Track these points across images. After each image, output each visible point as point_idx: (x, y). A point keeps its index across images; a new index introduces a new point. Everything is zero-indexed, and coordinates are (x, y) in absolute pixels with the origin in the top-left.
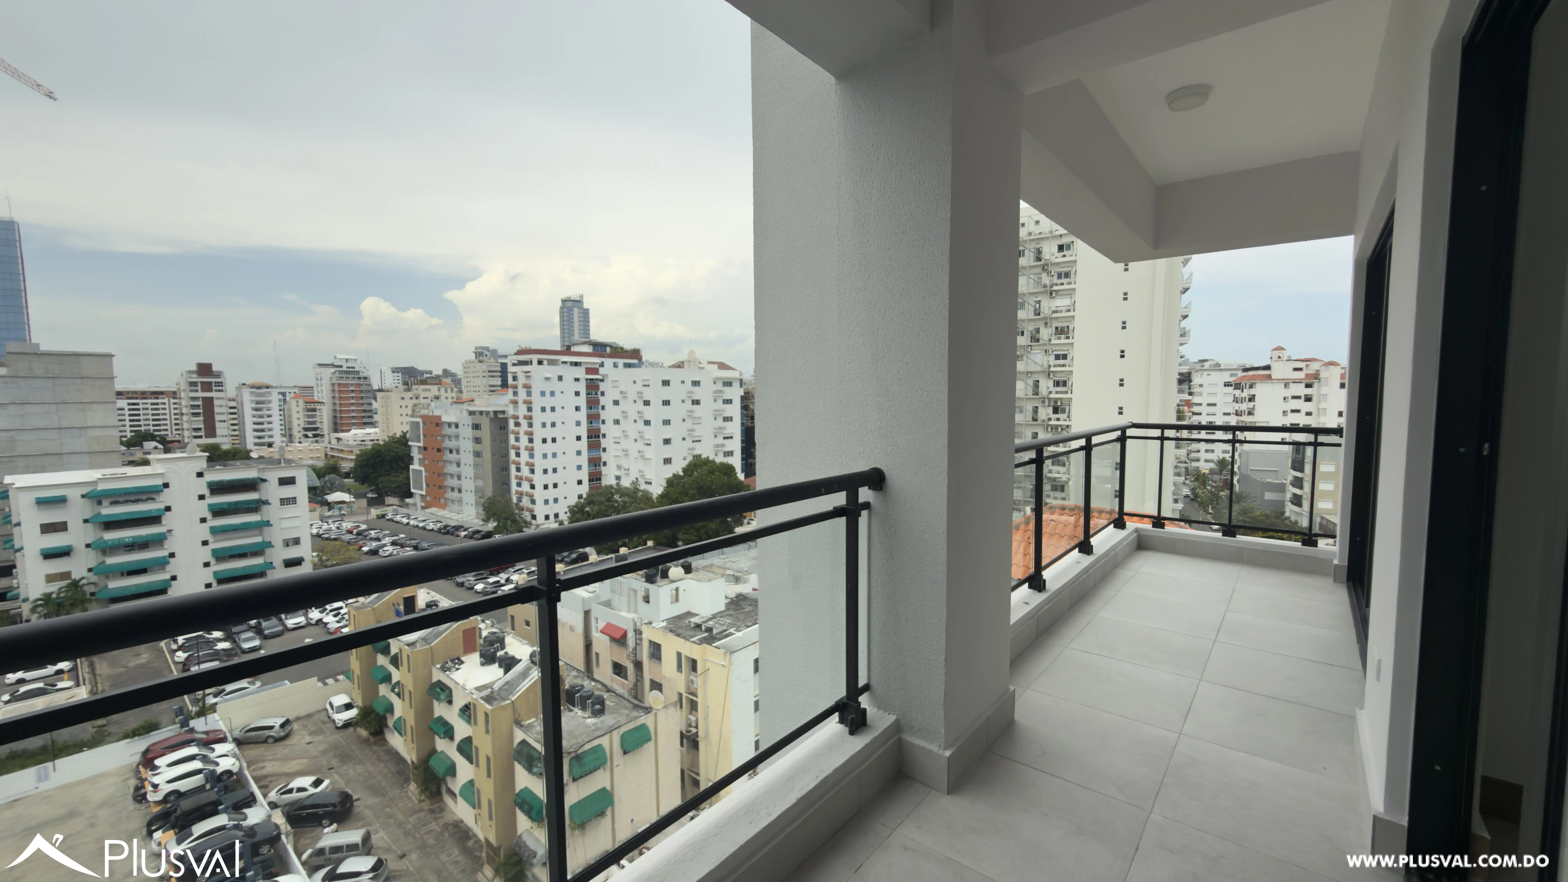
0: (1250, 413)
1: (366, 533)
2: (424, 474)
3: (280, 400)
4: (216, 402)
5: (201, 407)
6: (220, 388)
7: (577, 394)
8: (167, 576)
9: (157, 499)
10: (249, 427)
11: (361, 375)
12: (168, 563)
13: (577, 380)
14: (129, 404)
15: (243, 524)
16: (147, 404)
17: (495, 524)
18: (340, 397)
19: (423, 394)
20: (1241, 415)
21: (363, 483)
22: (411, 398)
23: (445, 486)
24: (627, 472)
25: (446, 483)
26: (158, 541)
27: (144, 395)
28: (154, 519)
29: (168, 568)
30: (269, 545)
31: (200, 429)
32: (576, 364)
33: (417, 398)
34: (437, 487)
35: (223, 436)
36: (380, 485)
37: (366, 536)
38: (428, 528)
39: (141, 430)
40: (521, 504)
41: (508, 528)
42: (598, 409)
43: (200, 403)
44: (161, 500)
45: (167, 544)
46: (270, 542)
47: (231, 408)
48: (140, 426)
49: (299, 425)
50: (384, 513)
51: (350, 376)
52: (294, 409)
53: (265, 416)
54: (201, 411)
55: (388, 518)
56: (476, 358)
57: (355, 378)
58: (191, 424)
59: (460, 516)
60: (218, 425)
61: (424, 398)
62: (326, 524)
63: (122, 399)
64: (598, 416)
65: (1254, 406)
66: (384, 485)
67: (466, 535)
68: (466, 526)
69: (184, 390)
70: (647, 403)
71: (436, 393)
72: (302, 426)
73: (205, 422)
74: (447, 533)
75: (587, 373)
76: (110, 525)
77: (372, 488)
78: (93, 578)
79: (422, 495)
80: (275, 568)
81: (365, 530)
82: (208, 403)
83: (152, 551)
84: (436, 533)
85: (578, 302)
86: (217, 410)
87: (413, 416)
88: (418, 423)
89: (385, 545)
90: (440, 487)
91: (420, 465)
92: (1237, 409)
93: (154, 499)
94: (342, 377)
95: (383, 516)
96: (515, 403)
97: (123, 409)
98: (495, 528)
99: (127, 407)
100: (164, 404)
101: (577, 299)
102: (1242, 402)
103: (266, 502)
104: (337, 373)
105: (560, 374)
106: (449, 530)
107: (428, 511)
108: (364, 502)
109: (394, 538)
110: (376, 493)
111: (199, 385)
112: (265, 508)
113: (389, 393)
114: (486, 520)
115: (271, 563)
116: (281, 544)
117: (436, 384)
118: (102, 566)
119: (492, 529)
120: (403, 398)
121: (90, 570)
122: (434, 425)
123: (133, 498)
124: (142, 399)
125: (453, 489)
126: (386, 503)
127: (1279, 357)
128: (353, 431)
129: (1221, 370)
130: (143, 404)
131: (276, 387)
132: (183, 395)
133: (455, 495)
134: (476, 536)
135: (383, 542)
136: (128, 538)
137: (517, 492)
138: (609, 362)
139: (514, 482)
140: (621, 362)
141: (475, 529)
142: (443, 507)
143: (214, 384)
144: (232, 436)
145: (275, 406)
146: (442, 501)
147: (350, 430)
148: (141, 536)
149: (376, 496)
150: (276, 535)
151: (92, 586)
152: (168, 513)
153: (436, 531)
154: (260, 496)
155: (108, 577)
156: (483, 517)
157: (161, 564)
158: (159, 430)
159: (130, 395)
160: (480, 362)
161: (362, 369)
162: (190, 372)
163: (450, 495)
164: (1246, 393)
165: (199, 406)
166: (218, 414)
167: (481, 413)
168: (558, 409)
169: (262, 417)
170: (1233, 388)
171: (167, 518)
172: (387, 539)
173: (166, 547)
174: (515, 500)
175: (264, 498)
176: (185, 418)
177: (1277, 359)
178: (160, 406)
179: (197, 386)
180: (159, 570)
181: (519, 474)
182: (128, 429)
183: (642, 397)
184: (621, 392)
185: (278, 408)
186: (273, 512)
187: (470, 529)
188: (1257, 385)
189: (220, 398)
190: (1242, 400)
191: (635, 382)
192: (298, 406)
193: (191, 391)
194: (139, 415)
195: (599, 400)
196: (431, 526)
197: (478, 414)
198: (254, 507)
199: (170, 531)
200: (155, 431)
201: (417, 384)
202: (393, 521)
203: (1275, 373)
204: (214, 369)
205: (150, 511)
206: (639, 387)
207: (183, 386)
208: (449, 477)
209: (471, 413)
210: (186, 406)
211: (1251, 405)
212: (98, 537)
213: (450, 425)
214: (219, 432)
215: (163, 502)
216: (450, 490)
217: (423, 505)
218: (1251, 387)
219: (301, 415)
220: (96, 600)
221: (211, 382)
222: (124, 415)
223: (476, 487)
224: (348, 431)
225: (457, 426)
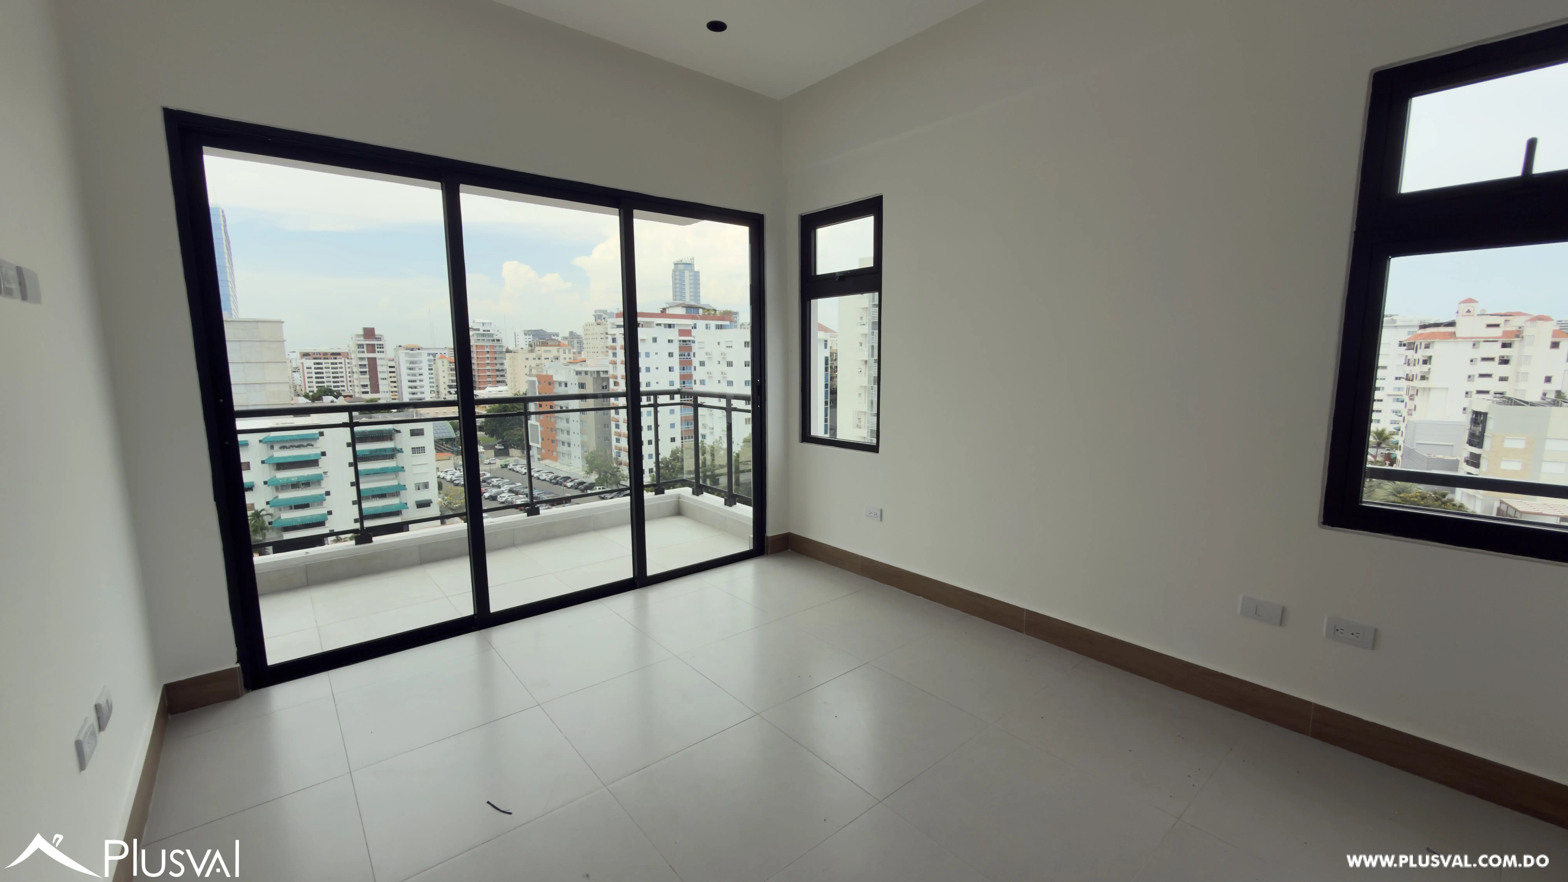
0: (1423, 378)
1: (489, 481)
2: (539, 428)
3: (429, 361)
4: (379, 362)
5: (367, 366)
6: (381, 350)
7: (671, 355)
8: (325, 511)
9: (315, 446)
10: (405, 384)
11: (495, 337)
12: (325, 500)
13: (670, 341)
14: (315, 364)
15: (382, 469)
16: (328, 363)
17: (597, 477)
18: (478, 358)
19: (544, 355)
20: (1412, 380)
21: (492, 436)
22: (534, 359)
23: (557, 440)
24: (712, 431)
25: (558, 438)
26: (317, 481)
27: (326, 356)
28: (313, 463)
29: (325, 504)
30: (404, 487)
31: (367, 386)
32: (670, 326)
33: (539, 359)
34: (550, 441)
35: (384, 392)
36: (505, 438)
37: (489, 483)
38: (541, 478)
39: (324, 386)
40: (620, 459)
41: (608, 480)
42: (691, 369)
43: (366, 362)
44: (318, 446)
45: (323, 484)
46: (405, 486)
47: (390, 367)
48: (323, 382)
49: (444, 383)
50: (506, 463)
51: (486, 338)
52: (441, 368)
53: (418, 375)
54: (367, 370)
55: (510, 468)
56: (595, 321)
57: (489, 340)
58: (360, 382)
59: (569, 468)
60: (381, 382)
61: (545, 359)
62: (458, 471)
63: (309, 359)
64: (690, 377)
65: (1429, 369)
66: (509, 437)
67: (572, 486)
68: (573, 477)
69: (354, 352)
70: (730, 364)
71: (556, 354)
72: (447, 383)
73: (370, 379)
74: (557, 483)
75: (680, 335)
76: (281, 466)
77: (500, 441)
78: (271, 510)
79: (538, 448)
80: (408, 508)
81: (488, 478)
82: (373, 362)
83: (312, 489)
84: (548, 483)
85: (689, 265)
86: (379, 369)
87: (530, 375)
88: (534, 382)
89: (503, 492)
90: (553, 441)
91: (536, 421)
92: (1408, 372)
93: (312, 445)
94: (479, 340)
95: (506, 466)
96: (615, 363)
97: (311, 368)
98: (596, 480)
99: (313, 366)
100: (341, 363)
101: (688, 262)
102: (1414, 365)
103: (401, 451)
104: (475, 335)
105: (655, 336)
106: (558, 481)
107: (543, 462)
108: (492, 452)
109: (511, 486)
110: (503, 445)
111: (365, 346)
112: (399, 455)
113: (515, 354)
114: (589, 472)
115: (406, 504)
116: (413, 487)
117: (556, 346)
118: (276, 500)
119: (594, 482)
120: (527, 359)
121: (268, 503)
122: (547, 383)
123: (296, 444)
124: (325, 359)
125: (563, 443)
126: (510, 455)
127: (1469, 311)
128: (488, 389)
129: (1396, 327)
130: (325, 363)
131: (427, 349)
132: (353, 356)
133: (565, 448)
134: (580, 487)
135: (502, 489)
136: (294, 477)
137: (616, 447)
138: (701, 324)
139: (614, 438)
140: (713, 323)
141: (580, 480)
142: (555, 459)
143: (376, 346)
144: (392, 392)
145: (425, 366)
146: (555, 454)
147: (485, 388)
148: (303, 477)
149: (503, 447)
150: (409, 479)
151: (269, 516)
152: (323, 457)
153: (548, 481)
154: (395, 444)
155: (280, 510)
156: (586, 469)
157: (319, 501)
158: (338, 387)
159: (315, 356)
160: (598, 324)
161: (496, 333)
162: (358, 336)
163: (561, 448)
164: (1422, 354)
165: (365, 365)
166: (380, 372)
167: (586, 373)
168: (652, 369)
169: (414, 375)
170: (1405, 348)
171: (323, 461)
172: (505, 486)
173: (323, 486)
174: (614, 455)
175: (399, 447)
176: (355, 376)
177: (1465, 314)
178: (338, 366)
179: (363, 348)
180: (318, 505)
181: (618, 430)
182: (315, 385)
183: (725, 358)
184: (707, 354)
185: (428, 368)
186: (406, 459)
187: (576, 481)
188: (1435, 344)
189: (381, 359)
190: (1415, 362)
191: (719, 344)
192: (443, 366)
193: (359, 352)
194: (322, 373)
195: (691, 361)
196: (544, 477)
197: (583, 374)
198: (391, 454)
199: (325, 473)
200: (335, 387)
201: (539, 346)
202: (514, 471)
203: (1459, 330)
204: (377, 332)
205: (309, 455)
206: (722, 348)
207: (353, 348)
208: (560, 432)
209: (578, 373)
210: (356, 366)
211: (1425, 368)
212: (273, 476)
213: (560, 384)
214: (381, 388)
215: (319, 448)
216: (561, 444)
217: (539, 457)
218: (1427, 347)
219: (446, 374)
220: (272, 528)
221: (375, 344)
222: (311, 373)
223: (582, 442)
224: (484, 388)
225: (566, 385)
